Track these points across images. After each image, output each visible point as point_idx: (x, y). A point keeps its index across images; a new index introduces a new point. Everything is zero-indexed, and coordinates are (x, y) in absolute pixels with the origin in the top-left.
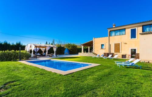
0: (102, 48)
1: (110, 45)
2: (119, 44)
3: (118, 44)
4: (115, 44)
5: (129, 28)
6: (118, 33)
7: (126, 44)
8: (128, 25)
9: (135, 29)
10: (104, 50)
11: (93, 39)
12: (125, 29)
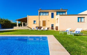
0: (34, 23)
1: (40, 22)
2: (45, 21)
6: (44, 14)
7: (49, 21)
8: (50, 10)
9: (53, 13)
10: (36, 24)
11: (28, 16)
12: (48, 12)
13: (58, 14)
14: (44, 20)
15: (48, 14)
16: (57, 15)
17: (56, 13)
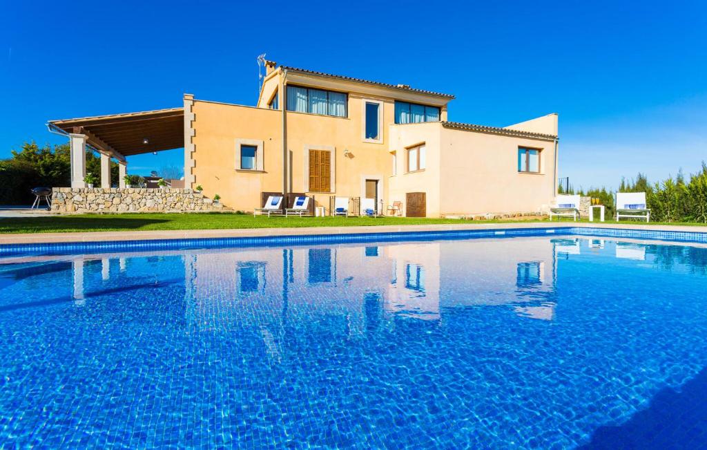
0: (244, 167)
1: (288, 156)
2: (328, 153)
3: (322, 152)
4: (311, 152)
5: (359, 95)
6: (321, 106)
7: (351, 156)
8: (362, 82)
9: (376, 106)
10: (260, 175)
11: (187, 104)
12: (345, 96)
13: (403, 115)
14: (320, 148)
15: (341, 108)
16: (397, 121)
17: (392, 106)
